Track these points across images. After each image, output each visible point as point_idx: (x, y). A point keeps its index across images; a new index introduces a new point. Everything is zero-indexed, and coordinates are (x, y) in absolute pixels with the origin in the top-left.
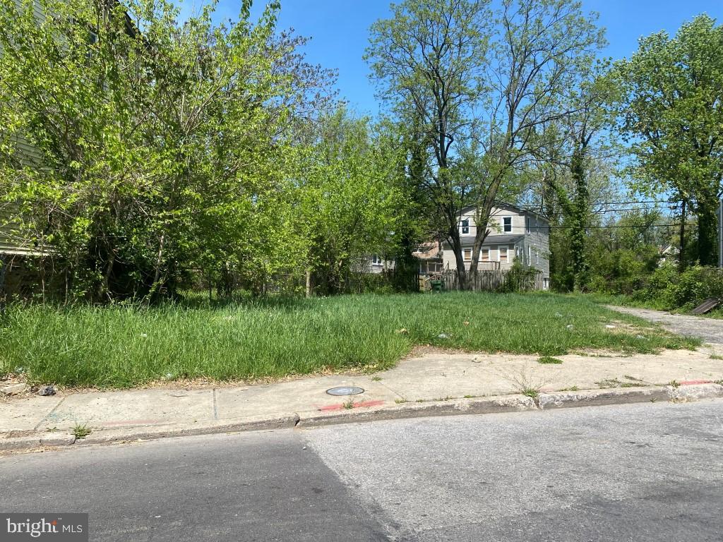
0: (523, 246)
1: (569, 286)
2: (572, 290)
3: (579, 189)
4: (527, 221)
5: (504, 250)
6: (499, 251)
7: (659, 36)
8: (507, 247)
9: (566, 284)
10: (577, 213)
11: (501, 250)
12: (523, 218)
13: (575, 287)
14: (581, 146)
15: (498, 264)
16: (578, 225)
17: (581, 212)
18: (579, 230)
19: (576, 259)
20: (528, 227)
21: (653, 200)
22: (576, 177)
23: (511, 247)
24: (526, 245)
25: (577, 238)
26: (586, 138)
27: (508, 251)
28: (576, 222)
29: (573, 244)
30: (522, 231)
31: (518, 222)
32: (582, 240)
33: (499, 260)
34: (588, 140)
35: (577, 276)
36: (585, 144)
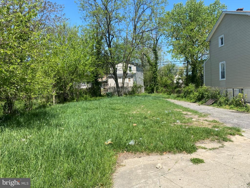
0: (135, 77)
1: (152, 91)
2: (154, 92)
3: (155, 57)
4: (137, 68)
5: (129, 79)
6: (128, 79)
7: (180, 4)
8: (131, 77)
9: (151, 90)
10: (155, 65)
11: (129, 78)
12: (136, 67)
13: (155, 91)
14: (156, 41)
15: (128, 84)
16: (155, 70)
17: (156, 65)
18: (156, 72)
19: (155, 82)
20: (137, 70)
21: (179, 61)
22: (154, 53)
23: (132, 77)
24: (137, 76)
25: (155, 74)
26: (157, 38)
27: (131, 79)
28: (155, 69)
29: (154, 76)
30: (135, 72)
31: (134, 68)
32: (156, 75)
33: (128, 82)
34: (158, 39)
35: (155, 88)
36: (157, 41)
